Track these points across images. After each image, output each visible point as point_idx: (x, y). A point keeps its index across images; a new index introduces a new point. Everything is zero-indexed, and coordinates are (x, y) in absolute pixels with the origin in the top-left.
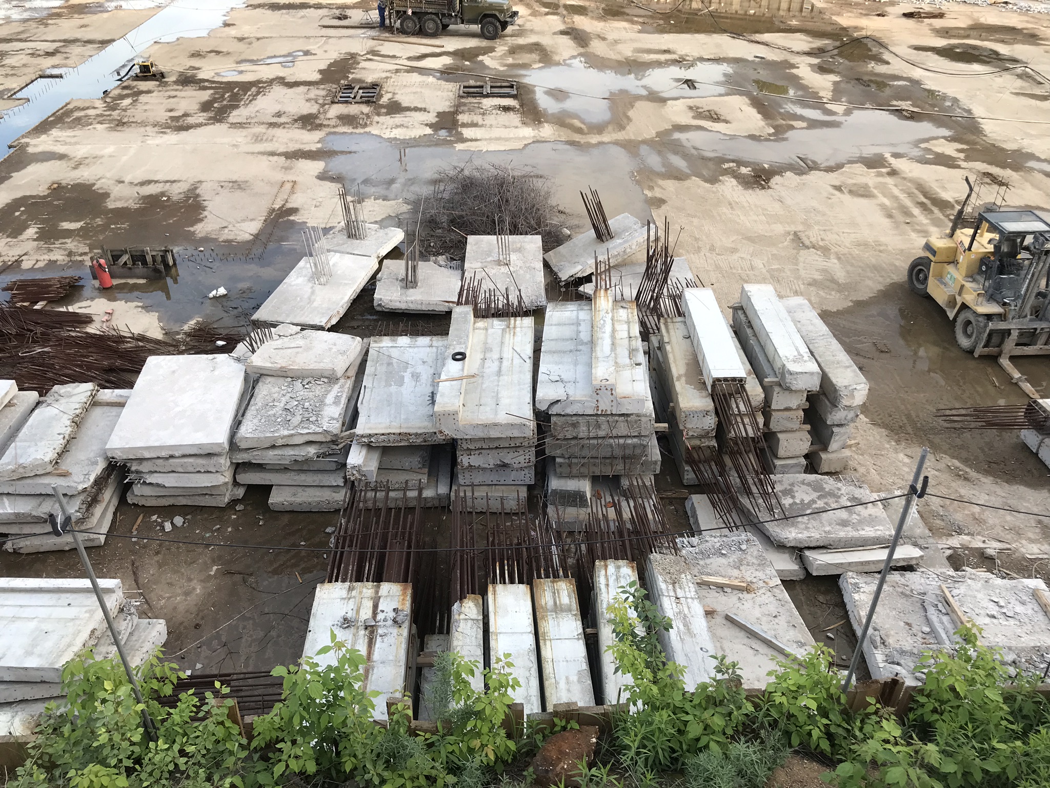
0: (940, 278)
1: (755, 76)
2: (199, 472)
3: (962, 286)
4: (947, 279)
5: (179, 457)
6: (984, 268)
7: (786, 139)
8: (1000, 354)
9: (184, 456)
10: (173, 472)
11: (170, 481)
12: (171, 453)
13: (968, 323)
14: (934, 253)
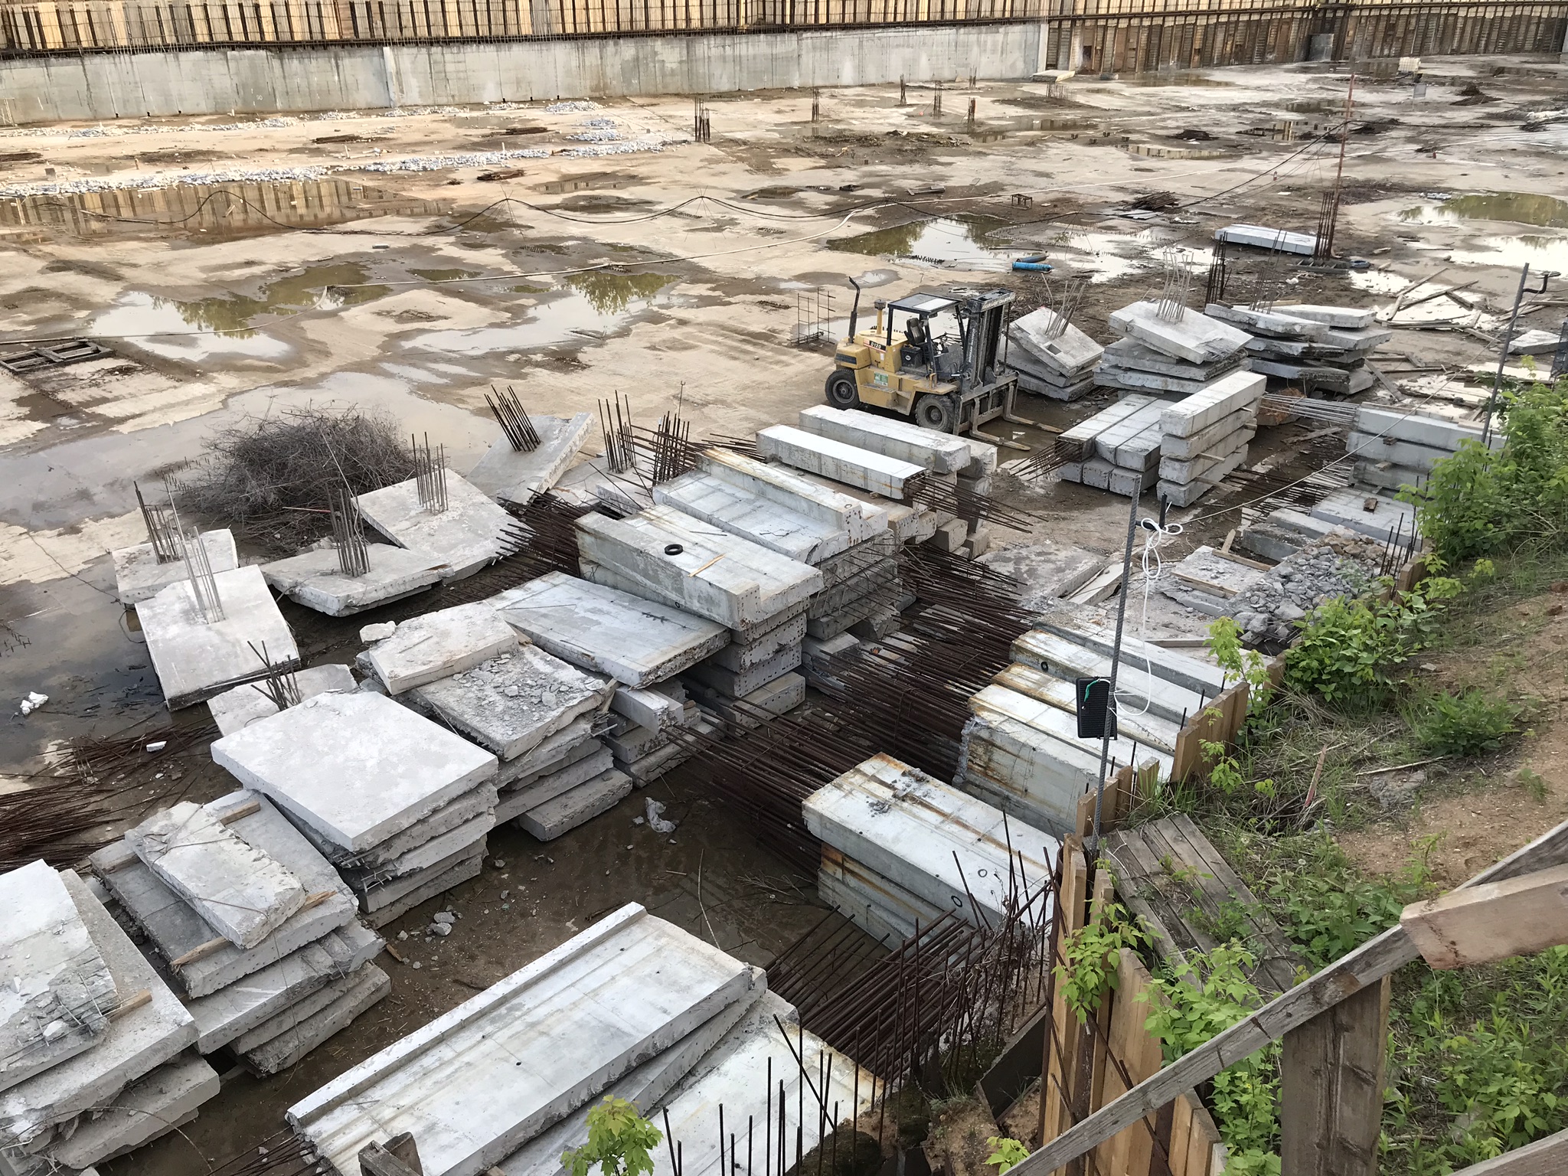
0: (867, 382)
1: (404, 268)
2: (467, 821)
3: (900, 380)
4: (877, 381)
5: (445, 807)
6: (908, 358)
7: (534, 320)
8: (970, 427)
9: (451, 802)
10: (433, 838)
11: (425, 858)
12: (434, 805)
13: (931, 408)
14: (853, 360)
